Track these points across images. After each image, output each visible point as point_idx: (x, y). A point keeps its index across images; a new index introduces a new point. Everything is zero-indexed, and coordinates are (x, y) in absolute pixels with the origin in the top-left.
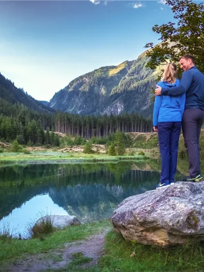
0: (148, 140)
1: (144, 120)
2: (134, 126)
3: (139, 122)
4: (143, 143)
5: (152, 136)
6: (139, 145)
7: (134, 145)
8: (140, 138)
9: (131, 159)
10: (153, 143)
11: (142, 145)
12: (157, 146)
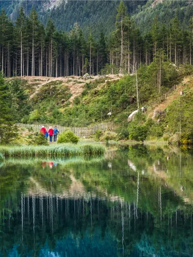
0: (77, 101)
1: (58, 39)
2: (28, 56)
3: (43, 44)
4: (62, 110)
5: (88, 86)
6: (48, 114)
7: (33, 115)
8: (48, 94)
9: (43, 154)
10: (93, 107)
11: (57, 115)
12: (106, 117)
